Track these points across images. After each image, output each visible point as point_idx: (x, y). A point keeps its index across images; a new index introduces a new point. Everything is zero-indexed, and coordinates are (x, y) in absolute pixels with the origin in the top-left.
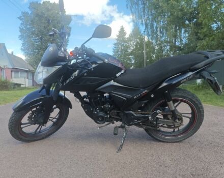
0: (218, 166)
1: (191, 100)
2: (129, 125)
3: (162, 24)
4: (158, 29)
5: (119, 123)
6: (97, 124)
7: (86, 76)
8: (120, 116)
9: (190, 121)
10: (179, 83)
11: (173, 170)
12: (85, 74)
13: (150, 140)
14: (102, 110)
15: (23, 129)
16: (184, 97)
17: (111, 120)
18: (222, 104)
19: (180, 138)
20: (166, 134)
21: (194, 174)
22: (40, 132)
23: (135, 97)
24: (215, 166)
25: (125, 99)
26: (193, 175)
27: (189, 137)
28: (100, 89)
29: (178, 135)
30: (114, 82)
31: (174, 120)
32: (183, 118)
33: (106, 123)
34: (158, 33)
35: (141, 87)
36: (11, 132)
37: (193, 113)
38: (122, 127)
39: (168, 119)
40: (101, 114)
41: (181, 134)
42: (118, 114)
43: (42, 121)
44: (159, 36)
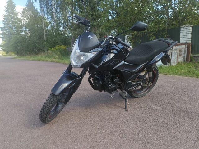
4: (53, 7)
8: (120, 86)
14: (114, 83)
23: (136, 71)
25: (130, 73)
28: (116, 68)
34: (53, 10)
40: (114, 86)
44: (54, 12)
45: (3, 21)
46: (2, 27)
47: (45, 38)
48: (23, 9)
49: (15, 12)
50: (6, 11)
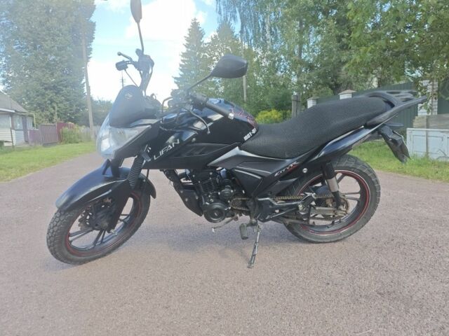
0: (413, 277)
1: (361, 172)
2: (265, 221)
3: (274, 17)
4: (267, 28)
5: (245, 219)
6: (210, 223)
7: (195, 142)
8: (247, 207)
9: (358, 205)
10: (349, 148)
11: (348, 289)
12: (194, 139)
13: (294, 241)
14: (218, 198)
15: (73, 244)
16: (350, 168)
17: (232, 214)
18: (390, 167)
19: (344, 233)
20: (322, 230)
21: (382, 291)
22: (102, 242)
23: (276, 175)
24: (408, 276)
25: (259, 178)
26: (380, 294)
27: (357, 231)
28: (215, 164)
29: (340, 229)
30: (241, 149)
31: (337, 207)
32: (349, 201)
33: (227, 219)
34: (268, 35)
35: (287, 156)
36: (53, 253)
37: (363, 192)
38: (252, 224)
39: (327, 206)
40: (218, 205)
41: (344, 227)
42: (244, 204)
43: (106, 224)
44: (268, 40)
45: (181, 65)
46: (179, 76)
47: (245, 96)
48: (212, 39)
49: (202, 46)
50: (187, 46)
